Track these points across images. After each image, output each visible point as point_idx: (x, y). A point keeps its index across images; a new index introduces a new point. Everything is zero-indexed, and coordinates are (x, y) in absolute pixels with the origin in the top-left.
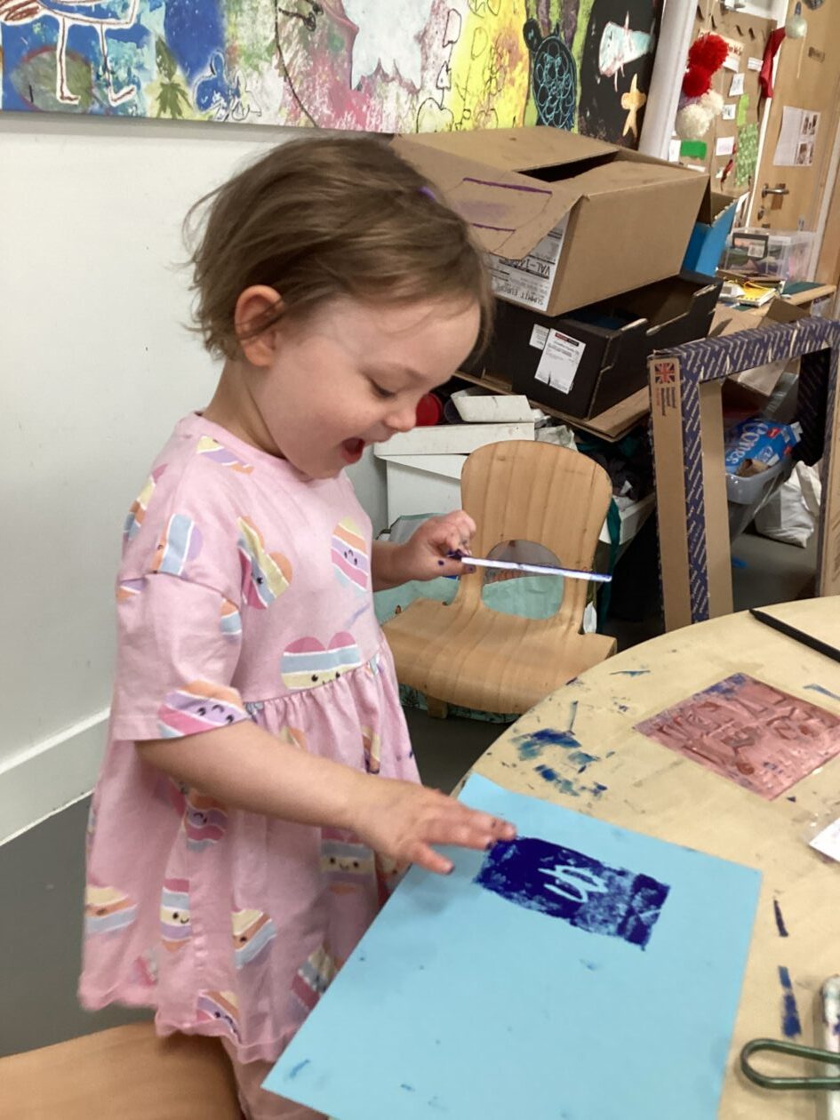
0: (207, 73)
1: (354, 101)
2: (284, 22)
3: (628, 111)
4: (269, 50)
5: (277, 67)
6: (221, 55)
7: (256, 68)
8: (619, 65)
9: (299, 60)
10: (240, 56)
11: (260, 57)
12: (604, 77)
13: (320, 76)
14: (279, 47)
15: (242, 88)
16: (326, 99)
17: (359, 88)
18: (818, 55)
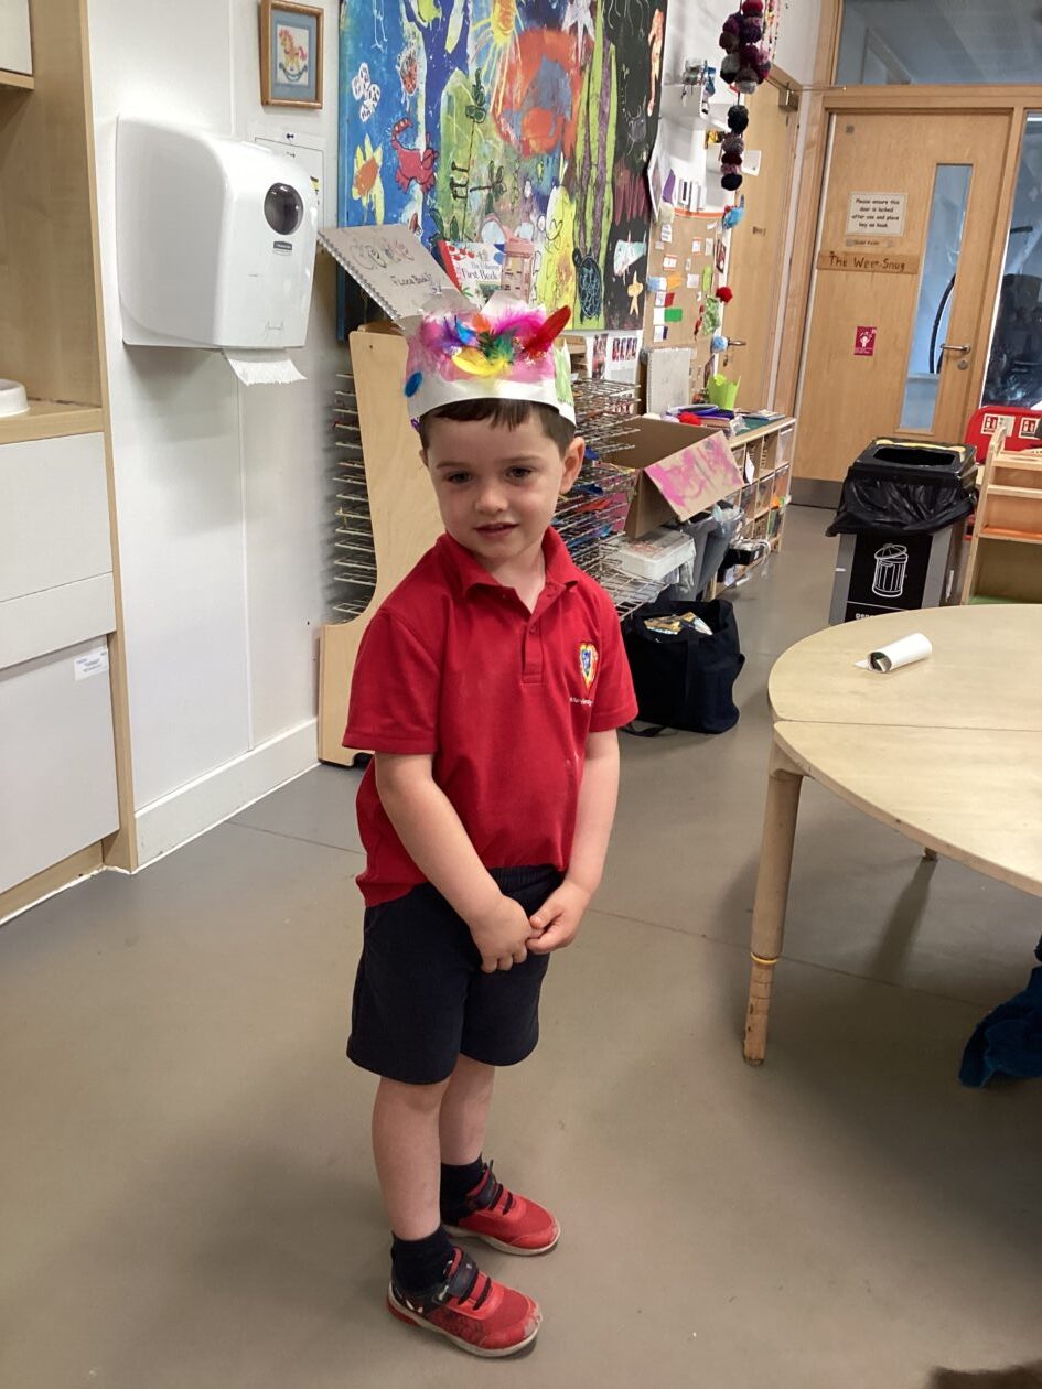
3: (632, 298)
8: (626, 267)
12: (617, 277)
18: (760, 231)
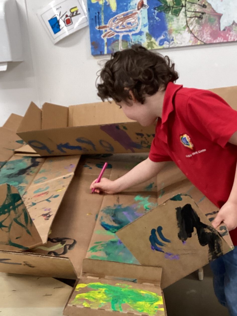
0: (162, 37)
1: (222, 34)
2: (190, 20)
4: (184, 28)
5: (188, 31)
6: (167, 32)
7: (179, 33)
9: (197, 28)
10: (173, 31)
11: (181, 30)
13: (206, 30)
14: (188, 27)
15: (174, 39)
16: (209, 36)
17: (224, 30)
